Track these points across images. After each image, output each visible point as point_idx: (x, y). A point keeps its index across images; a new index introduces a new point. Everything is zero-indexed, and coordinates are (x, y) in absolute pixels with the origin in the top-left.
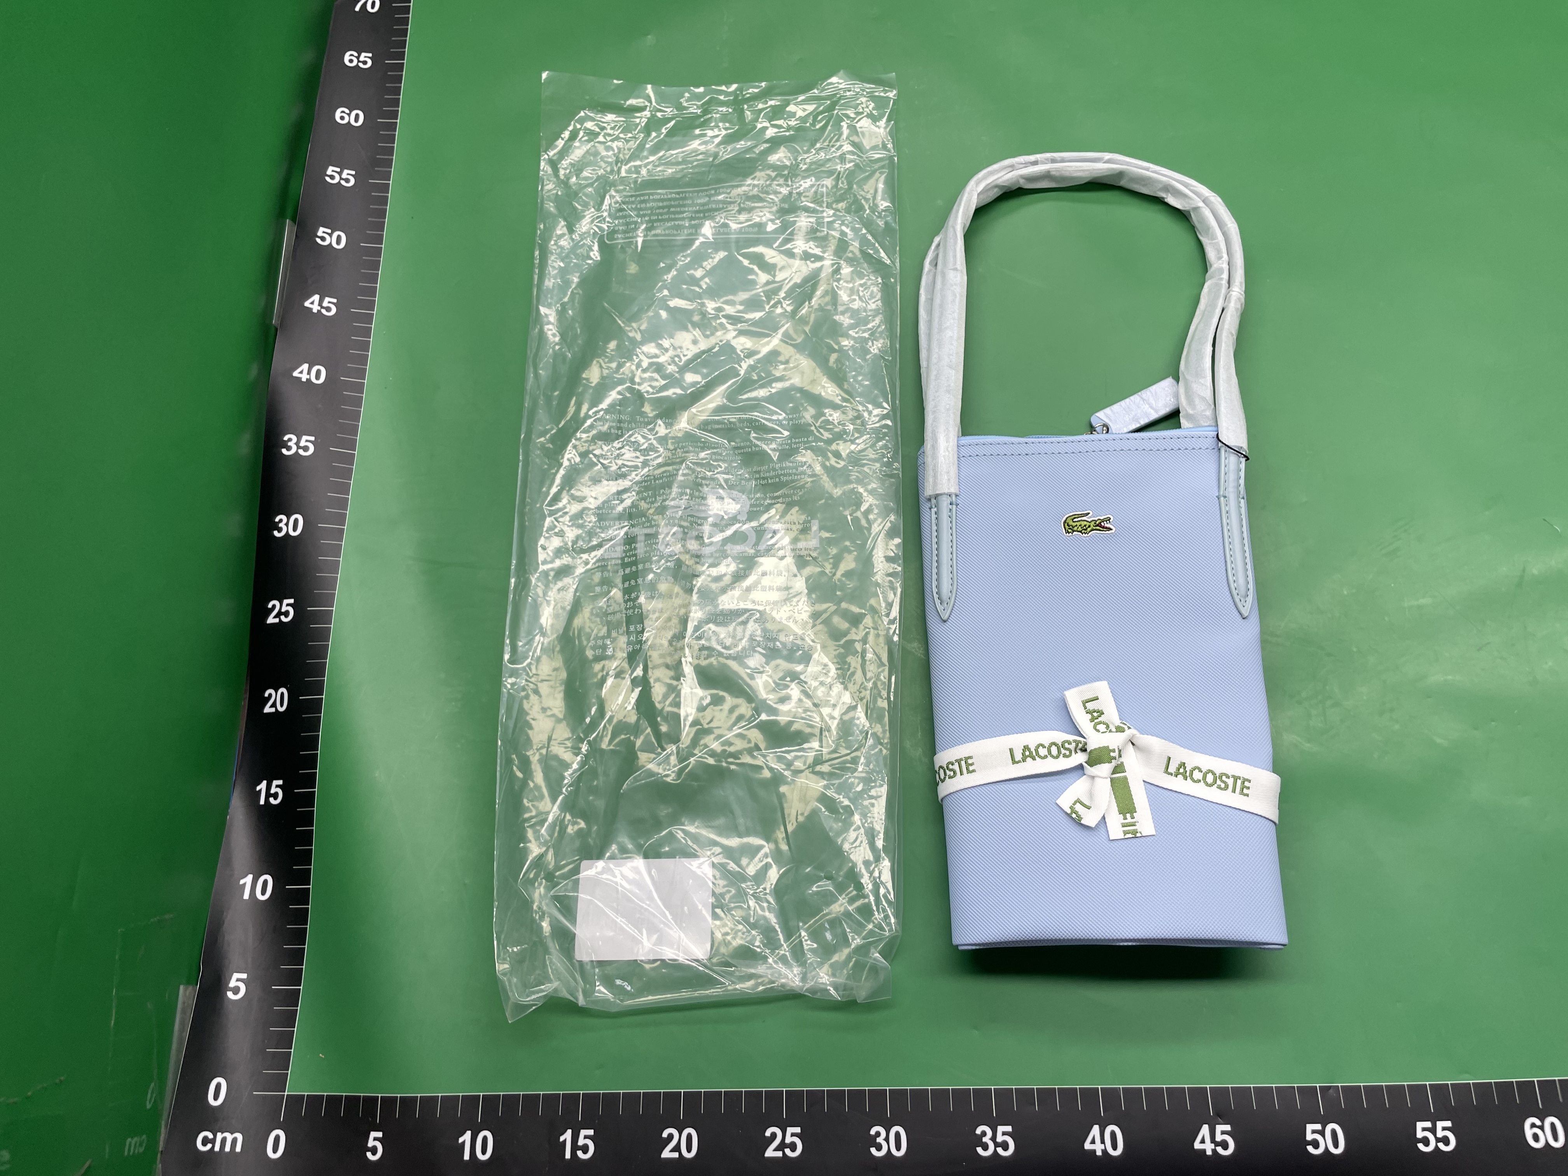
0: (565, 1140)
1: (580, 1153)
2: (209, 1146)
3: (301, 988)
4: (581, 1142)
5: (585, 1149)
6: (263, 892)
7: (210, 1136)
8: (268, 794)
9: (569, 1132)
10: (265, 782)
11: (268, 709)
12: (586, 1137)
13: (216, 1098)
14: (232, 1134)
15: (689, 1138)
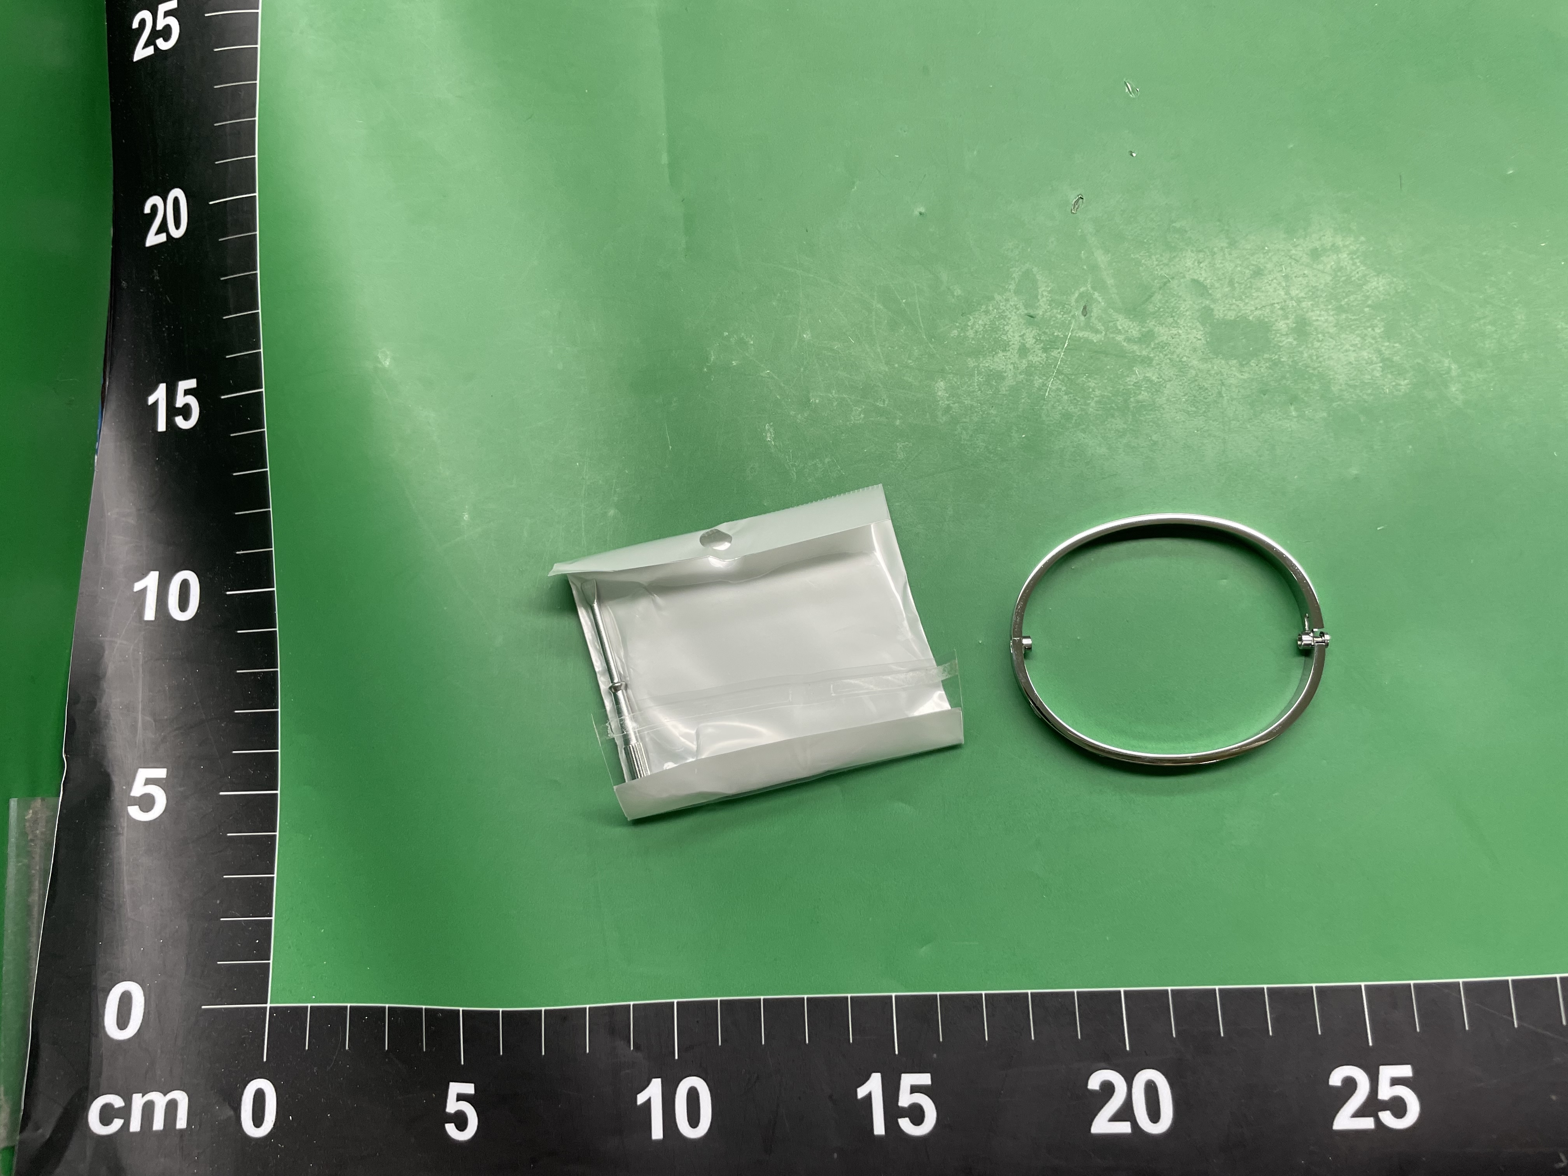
0: (869, 1097)
1: (905, 1124)
2: (117, 1124)
3: (278, 792)
4: (905, 1099)
5: (916, 1114)
6: (183, 605)
7: (117, 1102)
8: (172, 411)
9: (876, 1079)
10: (162, 387)
11: (153, 239)
12: (915, 1089)
13: (123, 1023)
14: (165, 1095)
15: (1151, 1089)
